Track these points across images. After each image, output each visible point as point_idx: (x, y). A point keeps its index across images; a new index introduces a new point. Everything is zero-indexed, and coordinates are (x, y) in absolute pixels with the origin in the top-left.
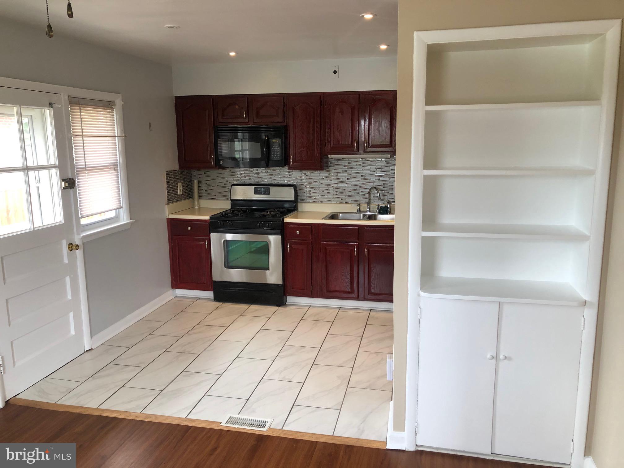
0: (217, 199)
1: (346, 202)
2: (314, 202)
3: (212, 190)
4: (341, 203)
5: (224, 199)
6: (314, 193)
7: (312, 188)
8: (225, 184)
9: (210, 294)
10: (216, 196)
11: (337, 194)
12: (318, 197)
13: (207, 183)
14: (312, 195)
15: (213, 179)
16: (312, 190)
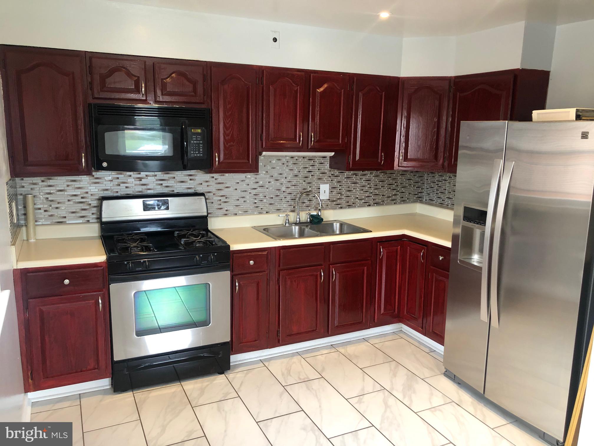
0: (67, 222)
1: (267, 212)
2: (226, 214)
3: (57, 208)
4: (260, 213)
5: (81, 221)
6: (225, 202)
7: (222, 196)
8: (82, 198)
9: (105, 383)
10: (65, 217)
11: (256, 203)
12: (231, 208)
13: (48, 198)
14: (223, 205)
15: (61, 191)
16: (223, 199)
